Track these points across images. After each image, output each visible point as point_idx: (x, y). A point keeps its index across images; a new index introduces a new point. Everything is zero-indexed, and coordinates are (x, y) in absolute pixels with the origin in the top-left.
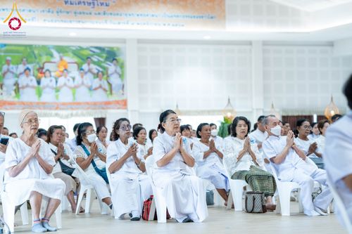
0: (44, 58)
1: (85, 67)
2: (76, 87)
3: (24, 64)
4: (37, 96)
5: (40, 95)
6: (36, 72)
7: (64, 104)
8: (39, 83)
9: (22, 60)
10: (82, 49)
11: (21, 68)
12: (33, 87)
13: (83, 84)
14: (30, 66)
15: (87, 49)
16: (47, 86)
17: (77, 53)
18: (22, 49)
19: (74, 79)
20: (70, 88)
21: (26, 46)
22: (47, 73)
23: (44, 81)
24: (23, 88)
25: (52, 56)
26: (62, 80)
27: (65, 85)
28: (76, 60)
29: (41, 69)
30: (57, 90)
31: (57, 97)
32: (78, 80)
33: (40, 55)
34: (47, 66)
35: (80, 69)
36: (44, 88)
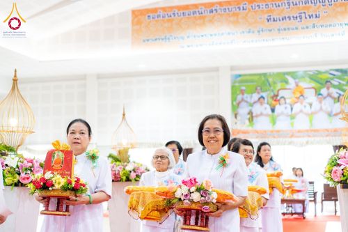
0: (279, 86)
1: (324, 91)
2: (313, 113)
3: (258, 93)
4: (271, 125)
5: (274, 123)
6: (270, 100)
7: (299, 131)
8: (273, 110)
9: (256, 89)
10: (320, 73)
11: (256, 97)
12: (267, 115)
13: (321, 109)
14: (264, 94)
15: (326, 72)
16: (282, 113)
17: (314, 77)
18: (256, 78)
19: (311, 105)
20: (307, 114)
21: (260, 75)
22: (282, 101)
23: (279, 109)
24: (257, 116)
25: (287, 82)
26: (297, 107)
27: (301, 111)
28: (313, 84)
29: (275, 97)
30: (293, 117)
31: (292, 125)
32: (316, 105)
33: (275, 83)
34: (282, 93)
35: (318, 94)
36: (278, 115)
